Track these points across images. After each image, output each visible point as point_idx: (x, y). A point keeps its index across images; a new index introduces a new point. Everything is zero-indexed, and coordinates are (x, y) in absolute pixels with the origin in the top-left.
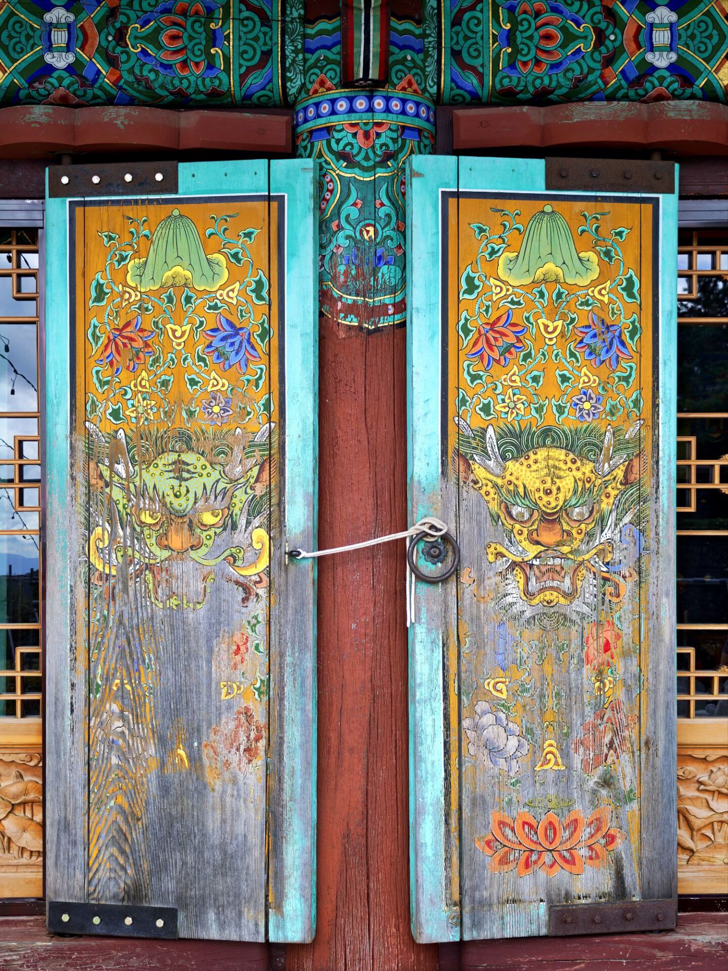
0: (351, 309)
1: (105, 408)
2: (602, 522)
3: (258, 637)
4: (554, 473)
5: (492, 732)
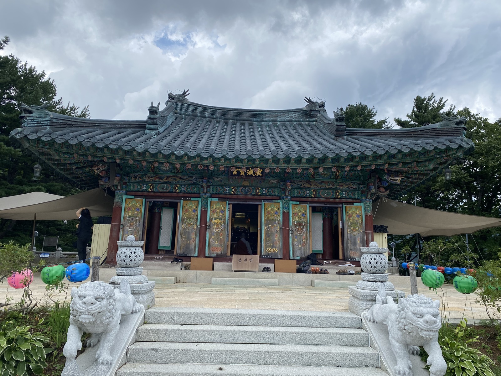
0: (203, 209)
1: (184, 215)
2: (222, 225)
3: (195, 233)
4: (218, 221)
5: (212, 240)
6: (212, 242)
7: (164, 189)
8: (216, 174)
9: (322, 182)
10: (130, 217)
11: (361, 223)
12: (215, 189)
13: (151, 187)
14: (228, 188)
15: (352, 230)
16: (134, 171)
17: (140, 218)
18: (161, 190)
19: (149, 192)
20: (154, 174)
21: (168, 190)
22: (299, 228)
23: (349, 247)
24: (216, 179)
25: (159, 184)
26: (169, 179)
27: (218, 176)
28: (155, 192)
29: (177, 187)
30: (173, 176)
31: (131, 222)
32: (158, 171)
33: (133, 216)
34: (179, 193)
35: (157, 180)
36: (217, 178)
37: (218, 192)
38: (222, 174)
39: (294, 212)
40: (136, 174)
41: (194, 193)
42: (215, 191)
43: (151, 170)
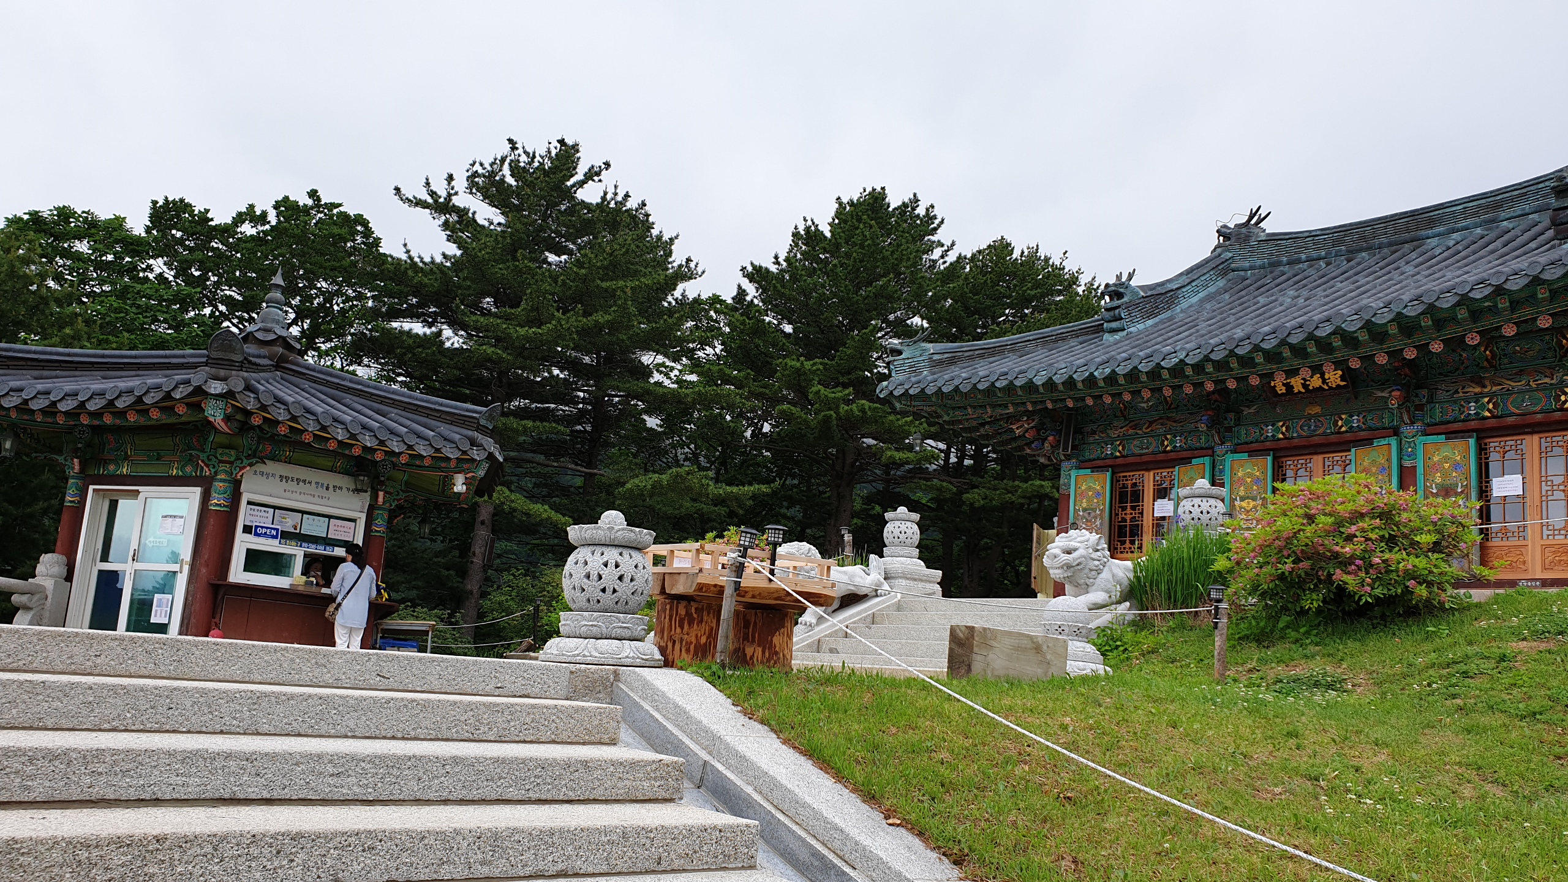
0: (1218, 479)
4: (1249, 503)
7: (1142, 449)
8: (1247, 400)
9: (1516, 374)
10: (1084, 510)
12: (1243, 432)
13: (1120, 448)
14: (1270, 427)
16: (1091, 420)
17: (1101, 511)
18: (1137, 451)
19: (1117, 457)
20: (1126, 419)
21: (1150, 450)
24: (1246, 411)
25: (1134, 439)
26: (1154, 426)
27: (1250, 403)
28: (1127, 456)
29: (1167, 439)
30: (1161, 418)
31: (1087, 520)
32: (1132, 412)
33: (1092, 509)
34: (1171, 451)
35: (1131, 432)
36: (1249, 407)
37: (1250, 439)
38: (1260, 396)
39: (1430, 464)
40: (1094, 427)
41: (1202, 448)
42: (1243, 438)
43: (1119, 414)
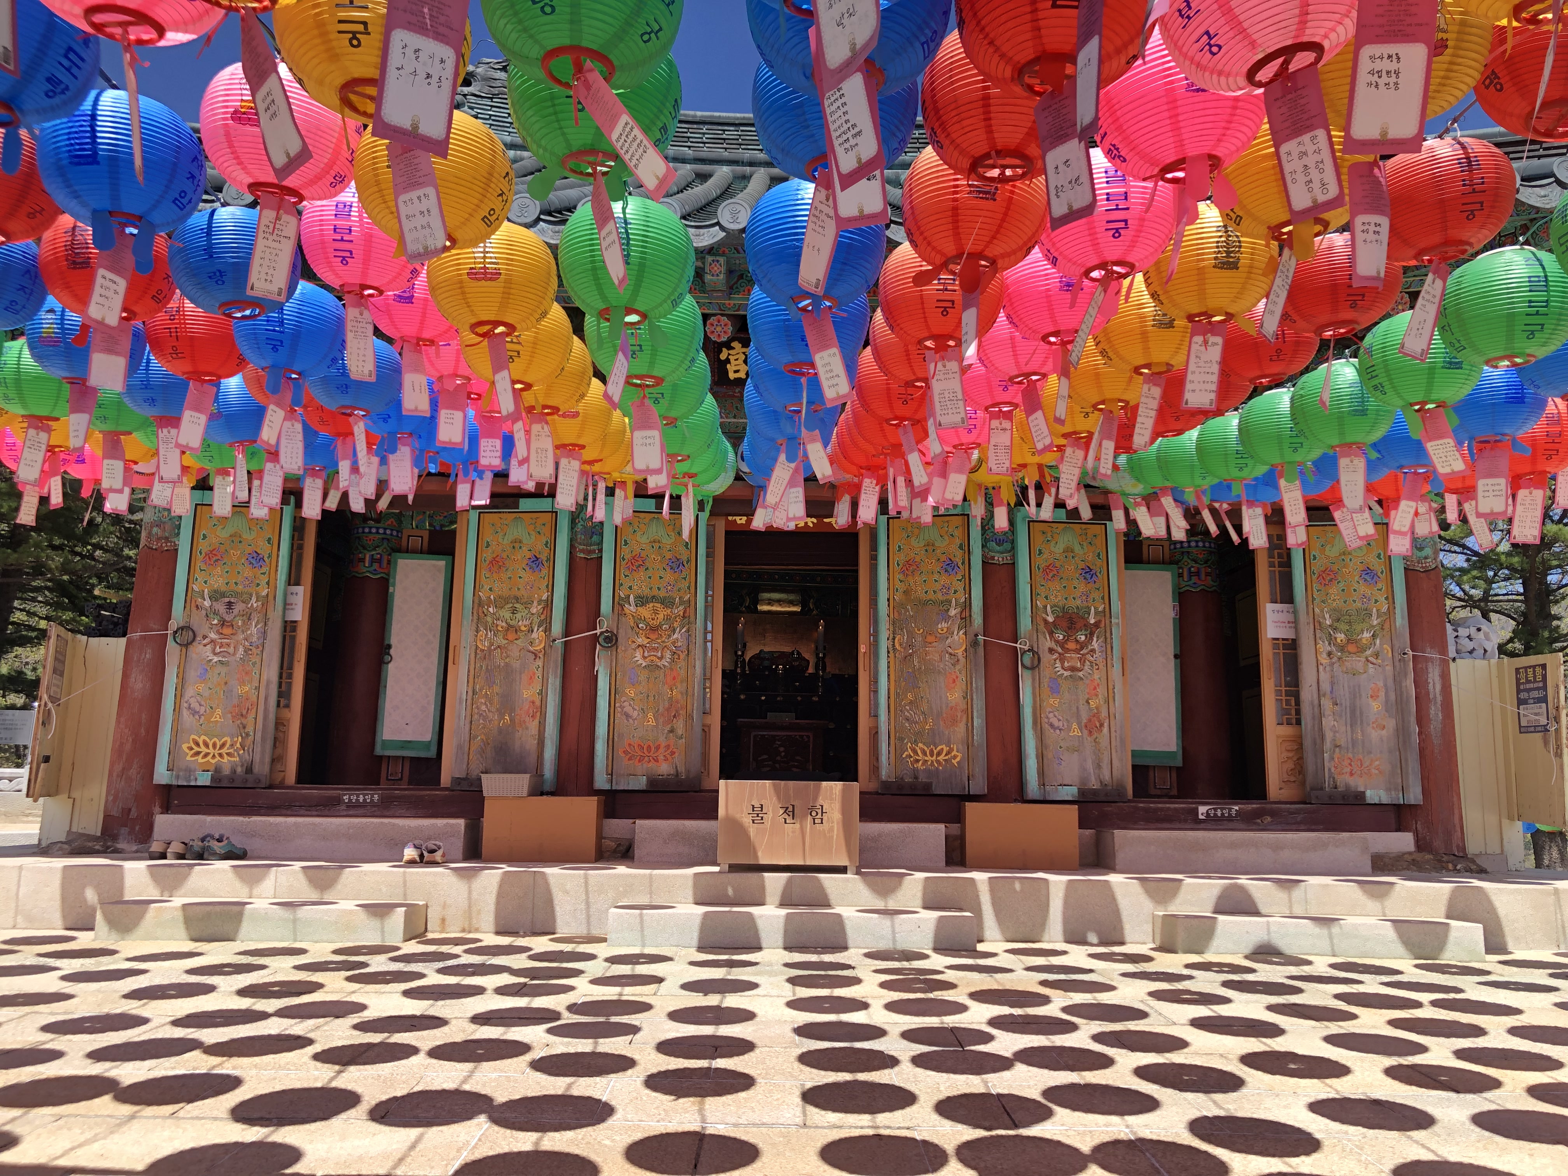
0: (582, 551)
1: (487, 587)
2: (674, 631)
3: (539, 673)
4: (656, 612)
5: (628, 709)
6: (627, 716)
10: (216, 595)
11: (1384, 609)
15: (1342, 648)
22: (1067, 640)
23: (1329, 735)
33: (237, 594)
39: (1041, 561)
